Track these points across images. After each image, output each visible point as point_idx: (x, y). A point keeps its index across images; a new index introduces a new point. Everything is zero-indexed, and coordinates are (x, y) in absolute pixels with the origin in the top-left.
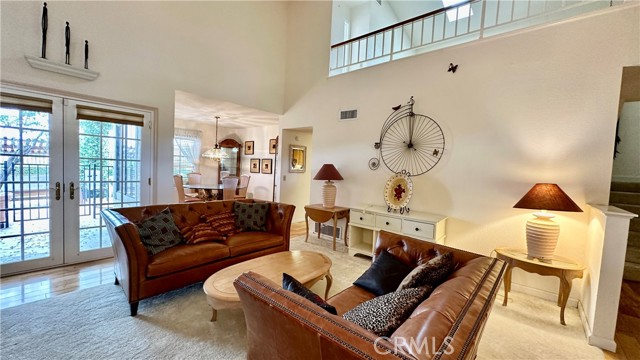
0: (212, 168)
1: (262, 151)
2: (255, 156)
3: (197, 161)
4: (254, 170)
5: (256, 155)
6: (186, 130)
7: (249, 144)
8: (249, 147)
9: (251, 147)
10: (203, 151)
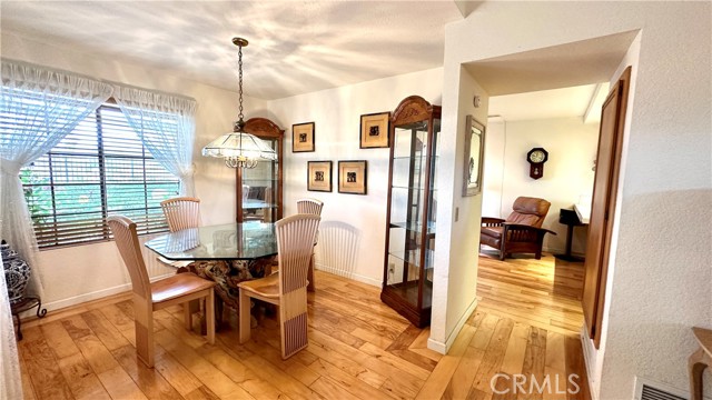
0: (222, 183)
1: (338, 141)
2: (320, 154)
3: (187, 168)
4: (320, 185)
5: (322, 153)
6: (154, 92)
7: (302, 130)
8: (303, 137)
9: (307, 135)
10: (200, 145)
